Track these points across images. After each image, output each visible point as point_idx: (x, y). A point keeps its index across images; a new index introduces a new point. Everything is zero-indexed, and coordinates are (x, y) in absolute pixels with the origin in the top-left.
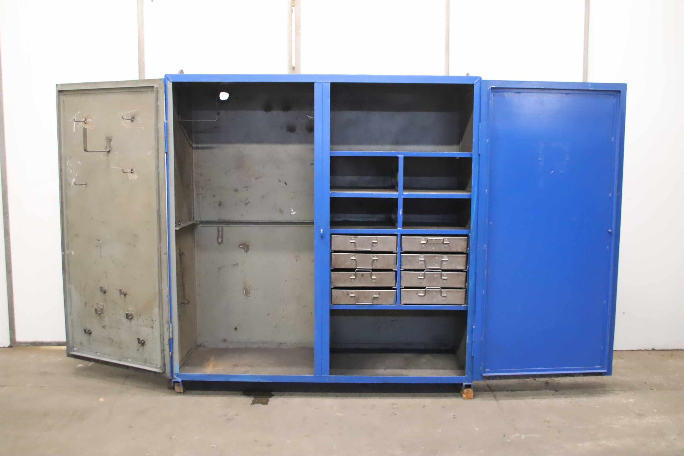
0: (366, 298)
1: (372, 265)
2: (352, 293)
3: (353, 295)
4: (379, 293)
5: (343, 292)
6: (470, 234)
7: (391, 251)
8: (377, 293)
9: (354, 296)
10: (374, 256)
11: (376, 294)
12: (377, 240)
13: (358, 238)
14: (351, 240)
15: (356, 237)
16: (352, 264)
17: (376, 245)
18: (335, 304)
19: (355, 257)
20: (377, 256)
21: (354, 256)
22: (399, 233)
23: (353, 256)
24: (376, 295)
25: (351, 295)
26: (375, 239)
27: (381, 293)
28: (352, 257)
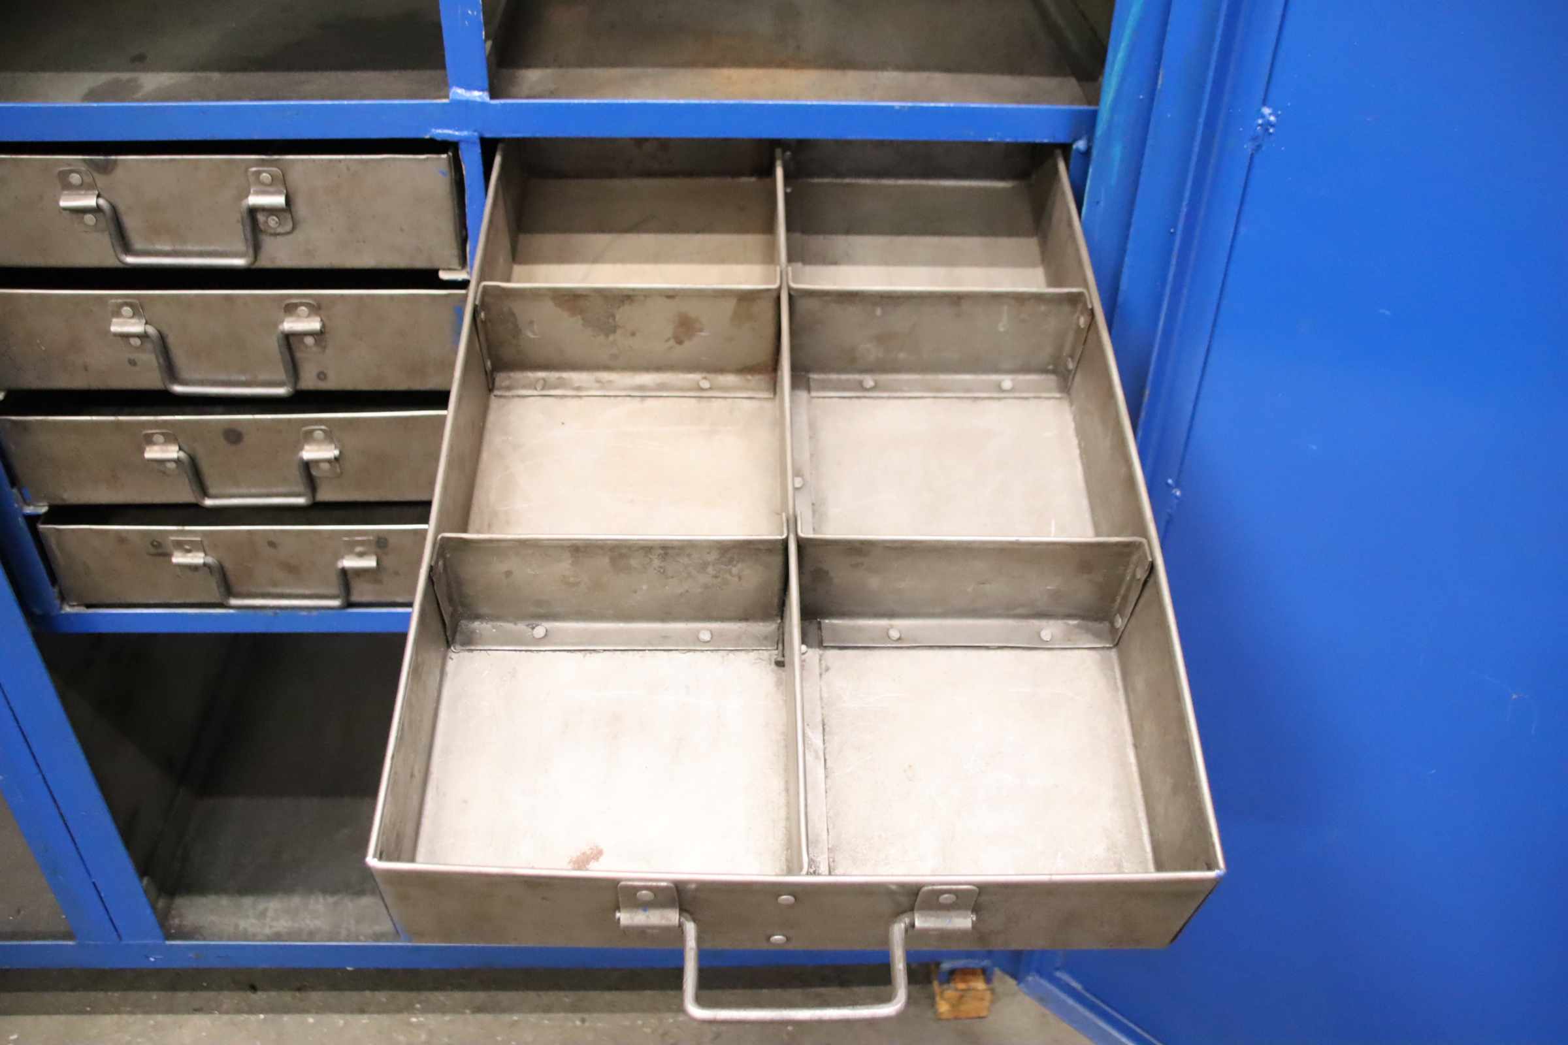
0: (293, 570)
1: (294, 368)
2: (180, 545)
3: (197, 558)
4: (381, 544)
5: (121, 538)
6: (1081, 145)
7: (420, 263)
8: (362, 543)
9: (205, 565)
10: (290, 309)
11: (359, 549)
12: (281, 182)
13: (119, 173)
14: (68, 187)
15: (105, 169)
16: (133, 363)
17: (288, 227)
18: (94, 602)
19: (136, 314)
20: (316, 308)
21: (131, 305)
22: (465, 133)
23: (127, 310)
24: (361, 555)
25: (178, 558)
26: (265, 177)
27: (392, 541)
28: (117, 314)
